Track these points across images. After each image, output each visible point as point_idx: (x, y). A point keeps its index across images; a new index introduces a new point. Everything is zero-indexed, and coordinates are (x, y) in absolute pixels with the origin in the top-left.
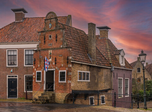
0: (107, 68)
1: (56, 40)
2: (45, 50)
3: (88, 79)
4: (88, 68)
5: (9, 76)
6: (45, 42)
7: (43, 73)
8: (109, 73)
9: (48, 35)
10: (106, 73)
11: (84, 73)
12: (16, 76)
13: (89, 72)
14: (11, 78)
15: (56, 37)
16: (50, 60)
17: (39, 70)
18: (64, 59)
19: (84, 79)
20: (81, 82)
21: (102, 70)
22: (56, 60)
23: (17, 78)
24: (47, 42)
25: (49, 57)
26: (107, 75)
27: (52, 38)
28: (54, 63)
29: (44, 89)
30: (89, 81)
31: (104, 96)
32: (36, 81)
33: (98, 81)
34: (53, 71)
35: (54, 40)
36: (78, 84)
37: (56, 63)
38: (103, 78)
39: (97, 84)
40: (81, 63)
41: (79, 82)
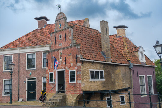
0: (125, 66)
1: (66, 39)
2: (56, 50)
3: (102, 78)
4: (102, 66)
5: (28, 79)
6: (56, 42)
7: (55, 73)
8: (127, 70)
9: (58, 35)
10: (124, 71)
11: (97, 72)
12: (35, 79)
13: (103, 70)
14: (30, 80)
15: (66, 36)
16: (61, 60)
17: (52, 71)
18: (73, 58)
19: (97, 78)
20: (94, 81)
21: (118, 67)
22: (66, 60)
23: (36, 80)
24: (57, 42)
25: (60, 57)
26: (125, 73)
27: (62, 38)
28: (64, 63)
29: (56, 90)
30: (104, 80)
31: (124, 95)
32: (50, 83)
33: (114, 80)
34: (64, 71)
35: (64, 39)
36: (90, 84)
37: (66, 63)
38: (121, 76)
39: (113, 83)
40: (92, 61)
41: (91, 81)
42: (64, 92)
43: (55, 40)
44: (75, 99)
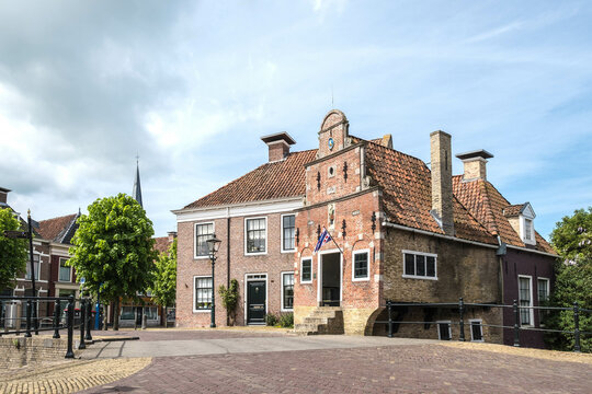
0: (487, 248)
1: (346, 176)
2: (319, 205)
3: (431, 273)
4: (433, 244)
5: (249, 277)
6: (319, 185)
7: (315, 260)
8: (492, 261)
9: (325, 167)
10: (485, 260)
11: (420, 258)
12: (264, 276)
13: (435, 255)
14: (253, 279)
15: (346, 169)
16: (333, 227)
17: (308, 255)
18: (365, 219)
19: (421, 273)
20: (413, 279)
21: (471, 251)
22: (344, 226)
23: (266, 279)
24: (323, 186)
25: (329, 221)
26: (486, 267)
27: (335, 173)
28: (340, 235)
29: (319, 299)
30: (436, 278)
31: (480, 320)
32: (302, 282)
33: (460, 280)
34: (339, 254)
35: (341, 177)
36: (404, 286)
37: (344, 234)
38: (475, 272)
39: (457, 287)
40: (411, 229)
41: (406, 279)
42: (338, 304)
43: (319, 179)
44: (367, 319)
